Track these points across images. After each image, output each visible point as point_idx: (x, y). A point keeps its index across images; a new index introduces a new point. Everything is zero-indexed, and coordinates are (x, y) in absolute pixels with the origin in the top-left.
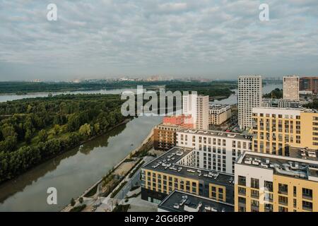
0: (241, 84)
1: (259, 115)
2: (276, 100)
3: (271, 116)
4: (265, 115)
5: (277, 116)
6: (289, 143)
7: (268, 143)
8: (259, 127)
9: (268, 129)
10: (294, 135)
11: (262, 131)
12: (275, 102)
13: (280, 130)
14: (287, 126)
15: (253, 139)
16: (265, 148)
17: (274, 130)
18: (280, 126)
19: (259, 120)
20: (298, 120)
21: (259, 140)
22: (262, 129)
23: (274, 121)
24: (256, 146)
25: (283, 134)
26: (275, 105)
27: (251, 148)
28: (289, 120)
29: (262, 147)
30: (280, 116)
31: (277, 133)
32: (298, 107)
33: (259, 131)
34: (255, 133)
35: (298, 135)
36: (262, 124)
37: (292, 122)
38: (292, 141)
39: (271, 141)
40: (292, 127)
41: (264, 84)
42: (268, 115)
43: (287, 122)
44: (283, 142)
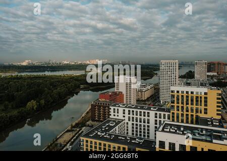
0: (162, 67)
1: (176, 92)
2: (190, 80)
3: (185, 93)
4: (180, 92)
5: (190, 93)
6: (199, 114)
7: (182, 115)
8: (176, 102)
9: (182, 103)
10: (203, 107)
11: (178, 105)
12: (188, 82)
13: (192, 104)
14: (197, 101)
15: (172, 112)
16: (180, 118)
17: (187, 104)
18: (192, 100)
19: (176, 96)
20: (206, 96)
21: (176, 112)
22: (178, 103)
23: (187, 97)
24: (173, 117)
25: (195, 107)
26: (188, 84)
27: (169, 118)
28: (199, 95)
29: (178, 117)
30: (192, 93)
31: (190, 106)
32: (206, 86)
33: (176, 105)
34: (172, 106)
35: (206, 107)
36: (178, 99)
37: (201, 97)
38: (201, 112)
39: (185, 113)
40: (201, 101)
41: (180, 67)
42: (183, 92)
43: (197, 97)
44: (194, 113)
